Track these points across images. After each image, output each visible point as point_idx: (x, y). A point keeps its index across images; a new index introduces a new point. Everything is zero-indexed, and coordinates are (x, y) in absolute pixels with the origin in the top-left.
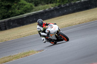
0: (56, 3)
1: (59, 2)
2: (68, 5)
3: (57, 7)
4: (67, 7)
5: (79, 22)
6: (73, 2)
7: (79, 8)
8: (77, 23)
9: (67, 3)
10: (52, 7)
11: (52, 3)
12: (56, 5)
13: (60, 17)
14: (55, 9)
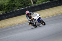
0: (4, 11)
1: (6, 10)
2: (11, 11)
3: (4, 13)
4: (11, 13)
5: (18, 23)
6: (14, 10)
7: (19, 13)
8: (17, 23)
9: (11, 10)
10: (1, 13)
11: (1, 11)
12: (4, 12)
13: (6, 20)
14: (3, 15)
